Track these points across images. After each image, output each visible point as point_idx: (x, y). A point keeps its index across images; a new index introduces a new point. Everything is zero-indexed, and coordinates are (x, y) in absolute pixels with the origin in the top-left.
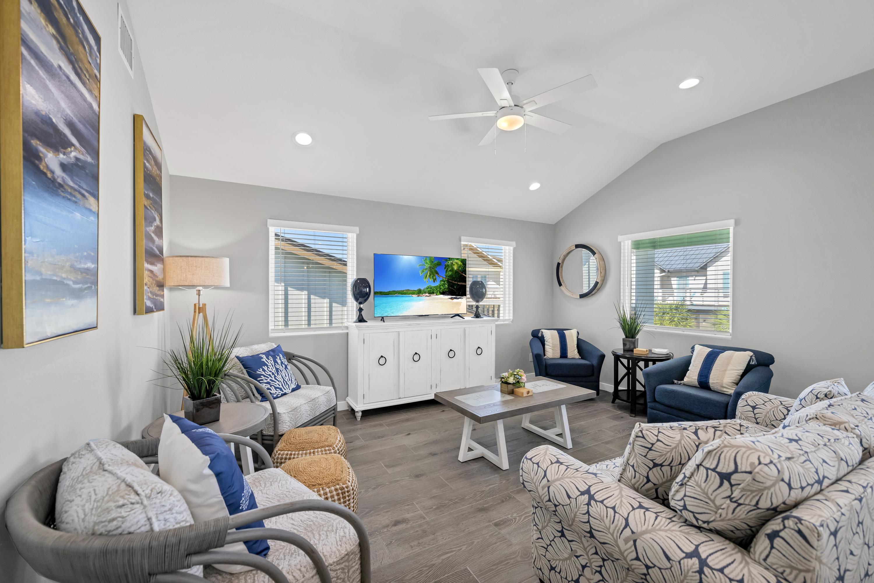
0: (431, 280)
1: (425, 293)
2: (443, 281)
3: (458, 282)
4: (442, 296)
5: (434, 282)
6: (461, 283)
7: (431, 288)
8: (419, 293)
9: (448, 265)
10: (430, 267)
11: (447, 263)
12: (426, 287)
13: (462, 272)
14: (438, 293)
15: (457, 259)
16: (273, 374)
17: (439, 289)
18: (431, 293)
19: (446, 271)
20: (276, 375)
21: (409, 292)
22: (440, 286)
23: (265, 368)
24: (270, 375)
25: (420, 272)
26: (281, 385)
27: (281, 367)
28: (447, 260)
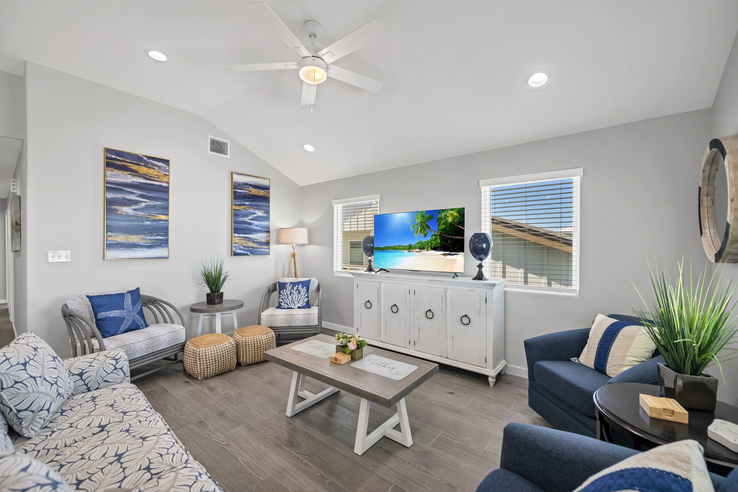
0: (422, 235)
1: (416, 248)
2: (435, 235)
3: (452, 235)
4: (433, 252)
5: (425, 237)
6: (457, 237)
7: (422, 243)
8: (410, 248)
9: (441, 218)
10: (421, 222)
11: (439, 216)
12: (417, 242)
13: (459, 224)
14: (429, 248)
15: (453, 210)
16: (287, 294)
17: (430, 245)
18: (422, 248)
19: (439, 225)
20: (289, 296)
21: (401, 247)
22: (432, 241)
23: (285, 290)
24: (285, 295)
25: (411, 227)
26: (289, 302)
27: (295, 292)
28: (440, 213)
